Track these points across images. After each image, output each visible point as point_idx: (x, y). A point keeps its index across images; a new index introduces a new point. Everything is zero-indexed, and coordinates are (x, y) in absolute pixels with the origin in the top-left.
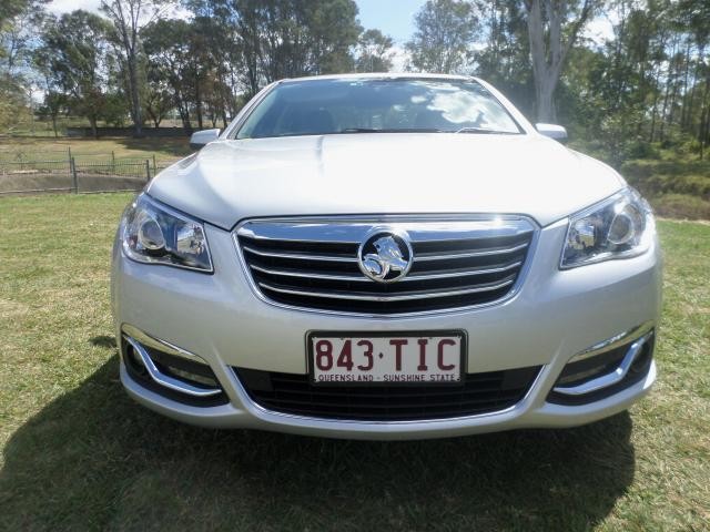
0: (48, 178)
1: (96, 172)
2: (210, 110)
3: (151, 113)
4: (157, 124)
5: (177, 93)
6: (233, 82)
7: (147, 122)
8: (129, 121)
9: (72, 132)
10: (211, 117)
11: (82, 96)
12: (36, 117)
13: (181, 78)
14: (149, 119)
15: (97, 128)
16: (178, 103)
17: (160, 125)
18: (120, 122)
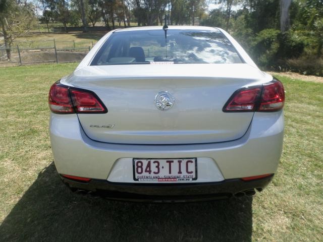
0: (45, 54)
1: (67, 50)
2: (118, 17)
3: (91, 19)
4: (94, 25)
5: (102, 10)
6: (128, 4)
7: (89, 24)
8: (81, 24)
9: (56, 30)
10: (118, 21)
11: (59, 13)
12: (40, 22)
13: (104, 2)
14: (90, 22)
15: (67, 28)
16: (103, 15)
17: (95, 25)
18: (77, 24)
